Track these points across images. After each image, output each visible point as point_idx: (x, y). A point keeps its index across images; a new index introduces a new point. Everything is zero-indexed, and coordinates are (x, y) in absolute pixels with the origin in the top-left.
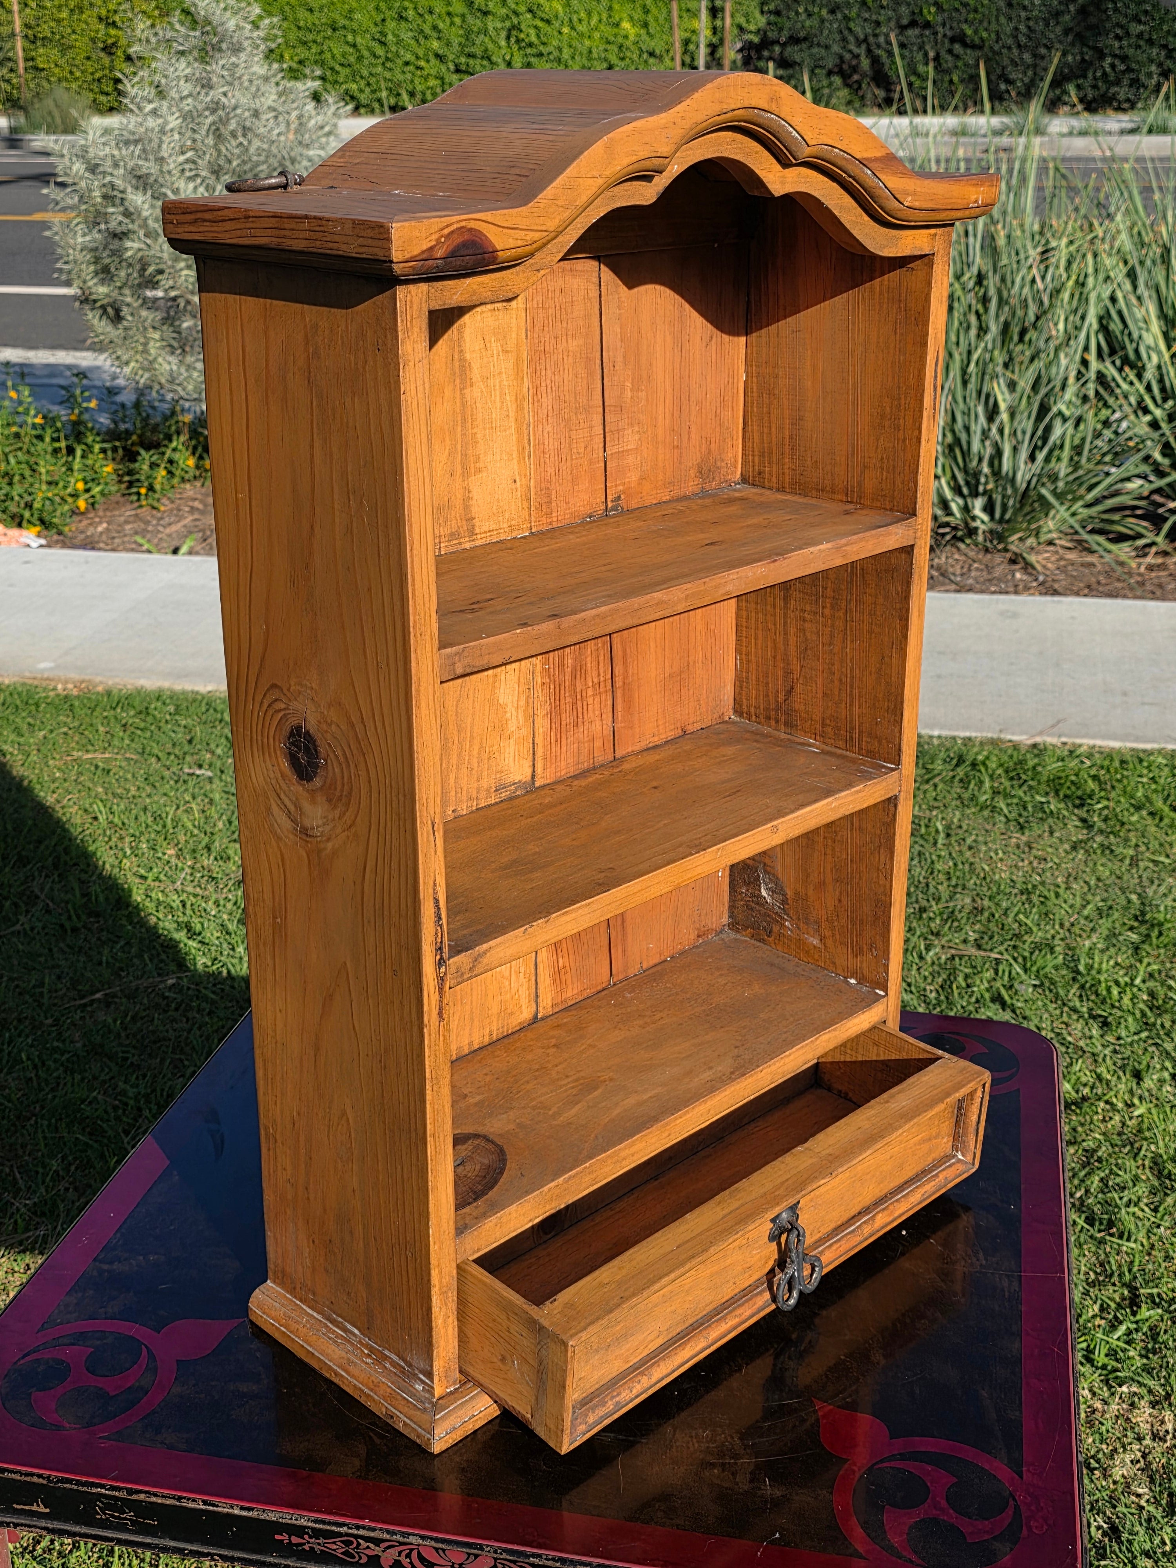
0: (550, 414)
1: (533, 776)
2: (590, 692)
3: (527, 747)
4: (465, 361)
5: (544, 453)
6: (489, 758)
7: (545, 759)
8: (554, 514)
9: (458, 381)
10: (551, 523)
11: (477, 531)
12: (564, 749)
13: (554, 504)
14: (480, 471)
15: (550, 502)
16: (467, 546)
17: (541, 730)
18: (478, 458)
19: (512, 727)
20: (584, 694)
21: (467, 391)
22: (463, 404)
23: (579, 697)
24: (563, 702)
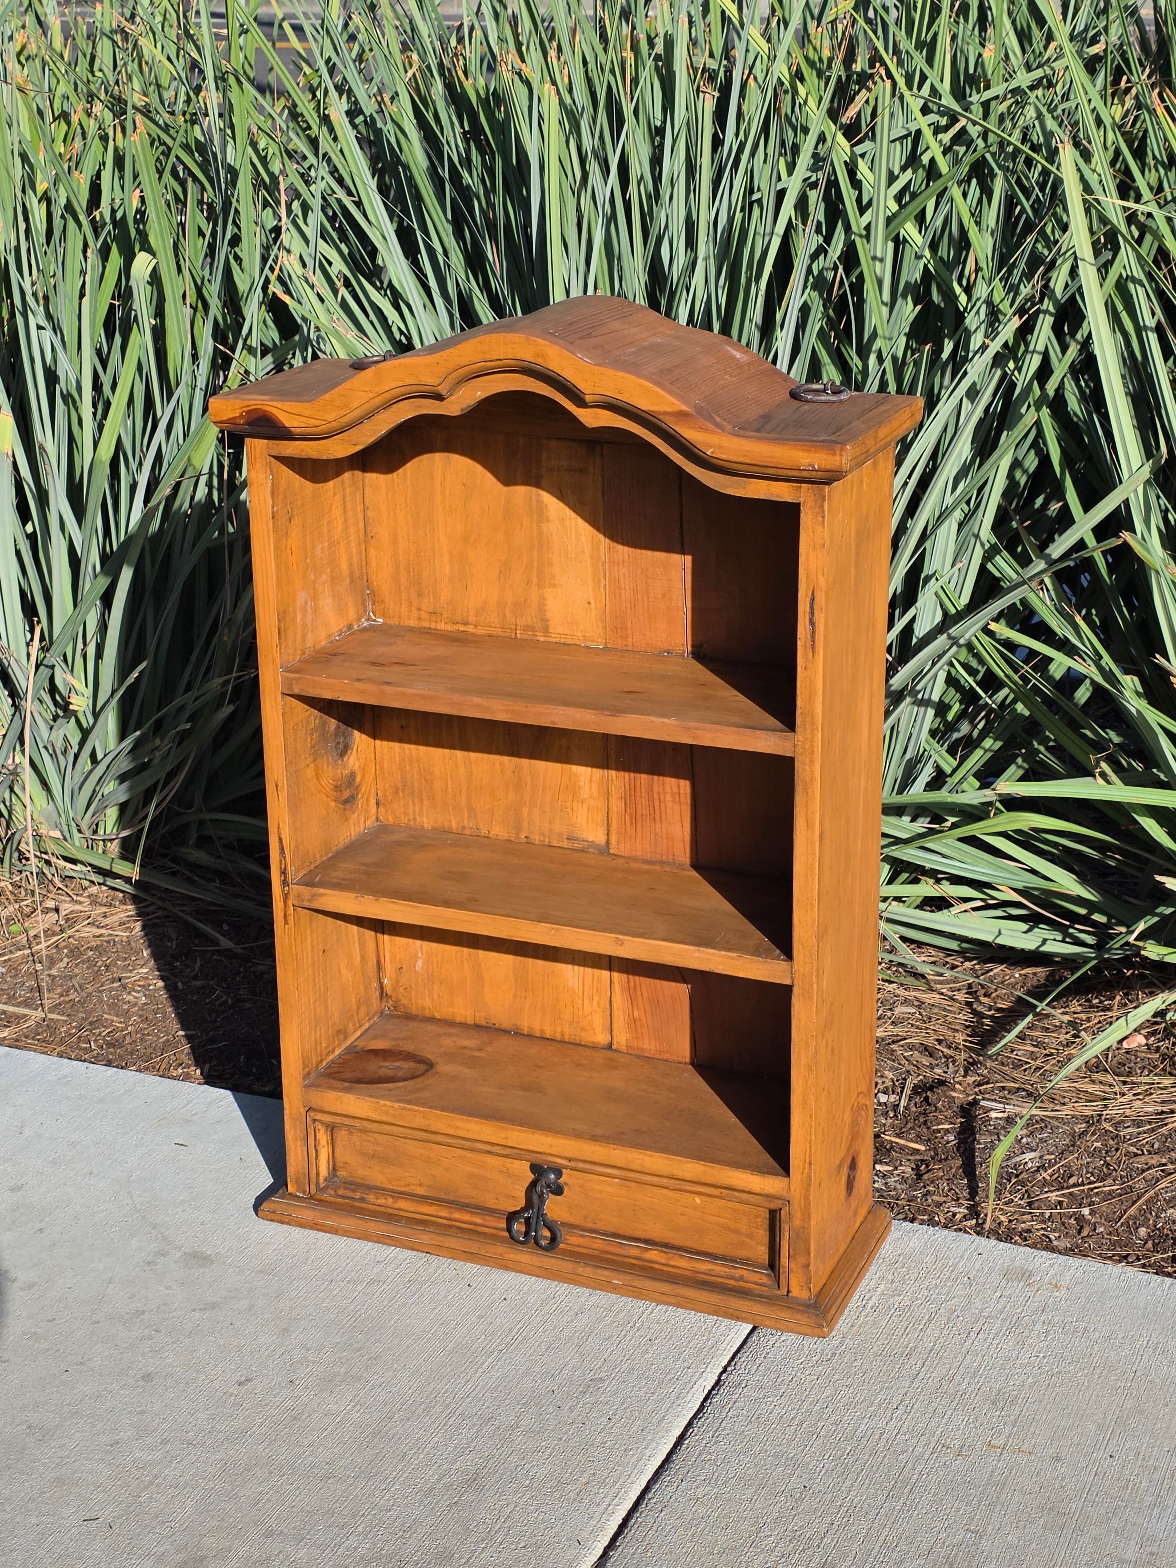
0: (626, 559)
1: (608, 842)
2: (669, 797)
3: (601, 817)
4: (542, 502)
5: (619, 588)
6: (561, 810)
7: (619, 834)
8: (630, 639)
9: (535, 516)
10: (626, 645)
11: (551, 630)
12: (639, 834)
13: (630, 632)
14: (554, 586)
15: (626, 629)
16: (542, 639)
17: (615, 809)
18: (553, 577)
19: (585, 793)
20: (662, 797)
21: (544, 526)
22: (541, 534)
23: (656, 796)
24: (638, 794)
